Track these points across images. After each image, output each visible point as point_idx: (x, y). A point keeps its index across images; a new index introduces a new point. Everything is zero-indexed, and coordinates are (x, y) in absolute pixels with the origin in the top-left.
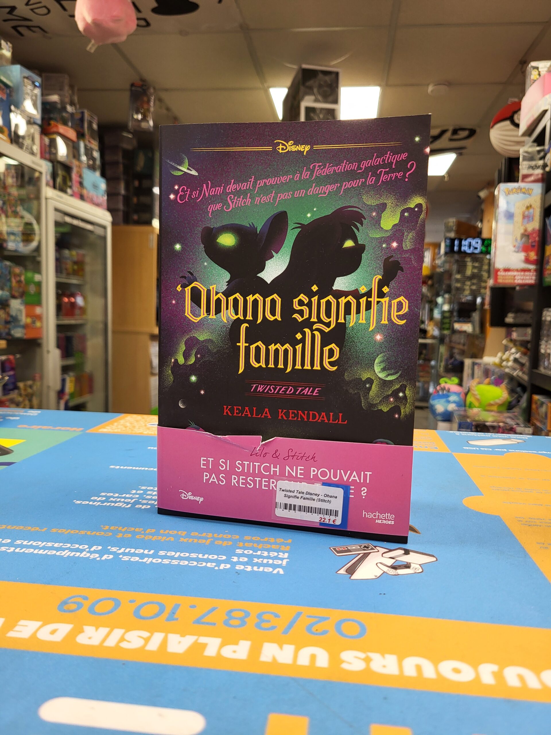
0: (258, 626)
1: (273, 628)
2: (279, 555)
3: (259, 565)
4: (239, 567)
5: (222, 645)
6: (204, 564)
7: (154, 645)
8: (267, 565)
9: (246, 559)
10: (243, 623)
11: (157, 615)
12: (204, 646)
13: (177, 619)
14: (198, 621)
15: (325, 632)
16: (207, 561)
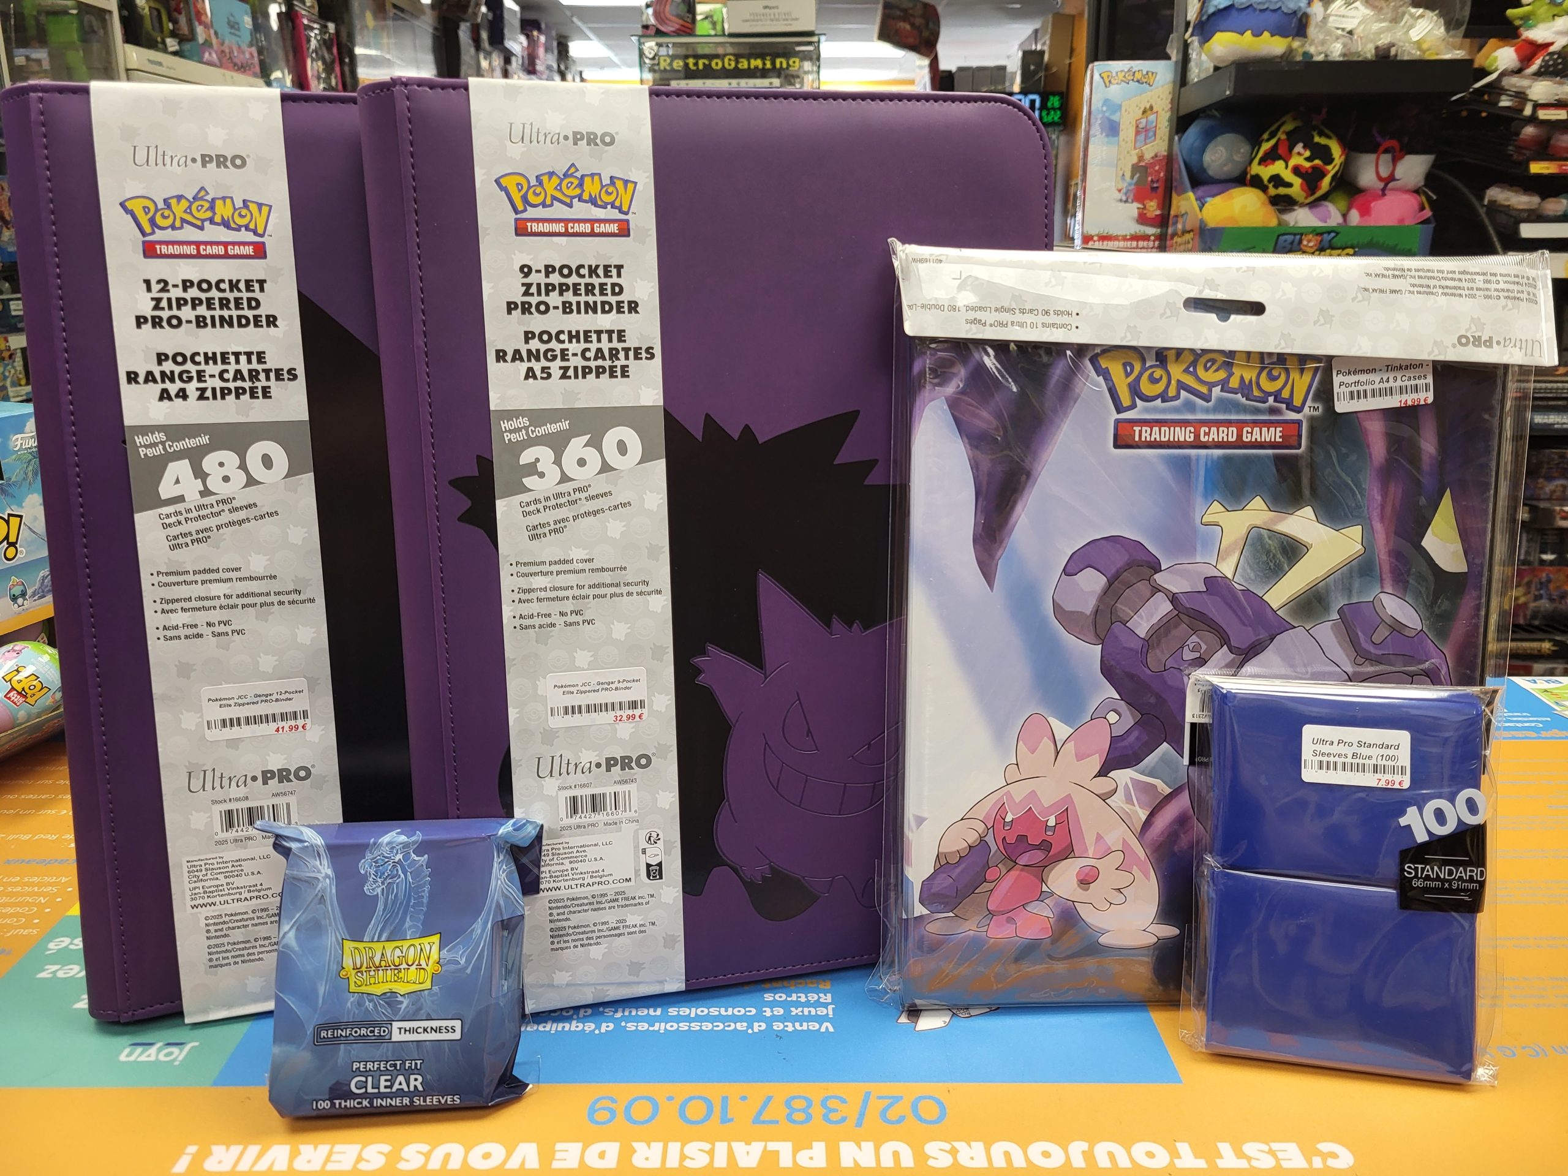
0: (826, 1118)
1: (843, 1119)
2: (819, 998)
3: (802, 1019)
4: (778, 1026)
5: (795, 1153)
6: (733, 1026)
7: (721, 1161)
8: (810, 1018)
9: (782, 1011)
10: (809, 1118)
11: (708, 1117)
12: (776, 1153)
13: (731, 1120)
14: (757, 1120)
15: (901, 1119)
16: (735, 1019)
